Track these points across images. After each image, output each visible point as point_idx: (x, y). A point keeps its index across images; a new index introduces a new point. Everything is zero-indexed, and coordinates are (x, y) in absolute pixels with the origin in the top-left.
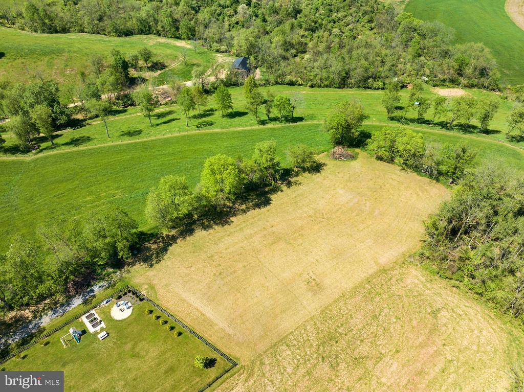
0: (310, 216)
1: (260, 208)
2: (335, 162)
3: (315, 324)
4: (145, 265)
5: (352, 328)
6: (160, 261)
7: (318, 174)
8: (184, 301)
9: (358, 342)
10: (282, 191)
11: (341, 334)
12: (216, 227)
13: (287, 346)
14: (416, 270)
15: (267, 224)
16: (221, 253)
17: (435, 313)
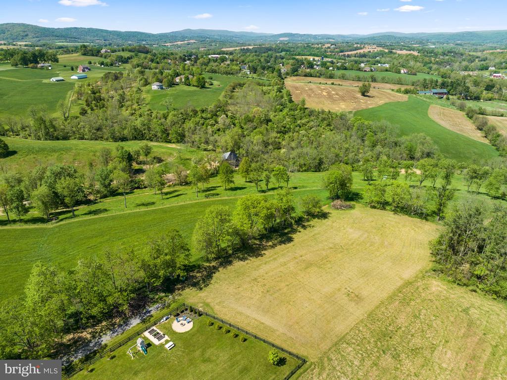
0: (331, 248)
1: (285, 244)
2: (338, 211)
3: (366, 326)
4: (194, 289)
5: (400, 326)
6: (208, 285)
7: (327, 220)
8: (241, 314)
9: (410, 337)
10: (300, 232)
11: (392, 331)
12: (251, 258)
13: (348, 344)
14: (436, 281)
15: (297, 254)
16: (263, 276)
17: (466, 311)
